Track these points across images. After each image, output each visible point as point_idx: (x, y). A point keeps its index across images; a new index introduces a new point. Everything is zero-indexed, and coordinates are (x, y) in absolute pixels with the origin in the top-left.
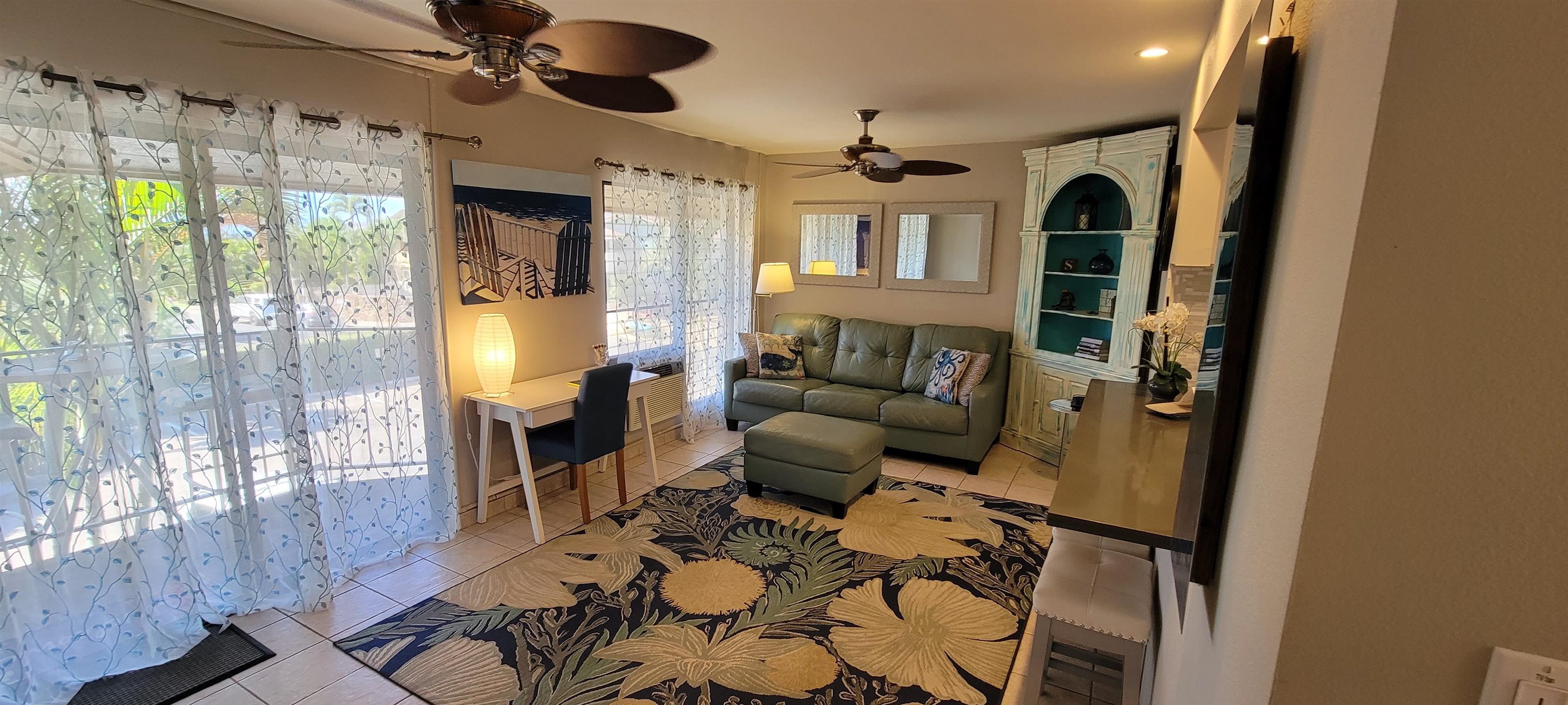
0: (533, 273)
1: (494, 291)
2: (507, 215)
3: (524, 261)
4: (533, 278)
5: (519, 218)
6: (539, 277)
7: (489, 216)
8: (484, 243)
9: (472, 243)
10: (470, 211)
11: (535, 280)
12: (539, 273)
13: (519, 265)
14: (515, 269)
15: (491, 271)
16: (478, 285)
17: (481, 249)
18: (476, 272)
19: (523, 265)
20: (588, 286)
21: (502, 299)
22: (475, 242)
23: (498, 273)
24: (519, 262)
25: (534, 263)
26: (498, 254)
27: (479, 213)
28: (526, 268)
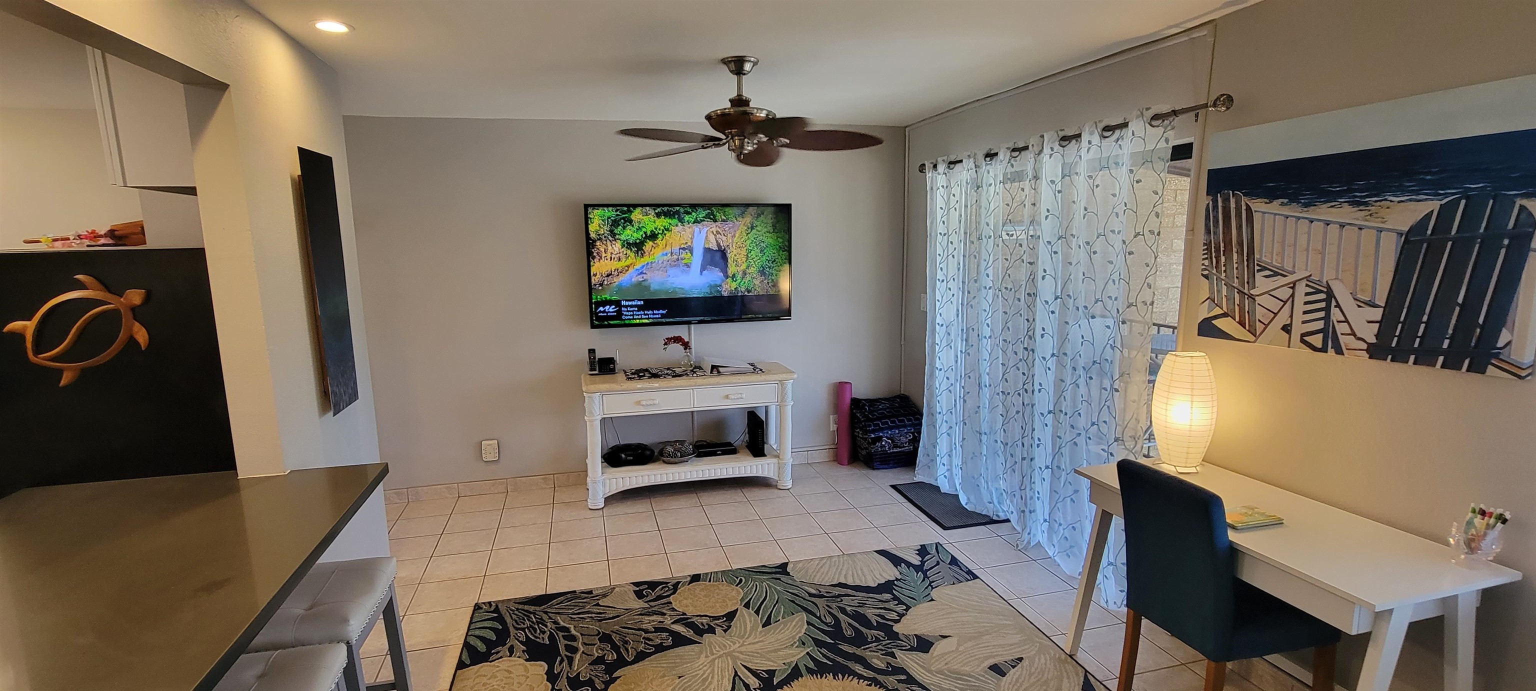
0: (1323, 305)
1: (1242, 323)
2: (1282, 204)
3: (1305, 282)
4: (1322, 314)
5: (1306, 205)
6: (1336, 314)
7: (1248, 209)
8: (1235, 250)
9: (1218, 250)
10: (1220, 204)
11: (1327, 318)
12: (1338, 306)
13: (1293, 288)
14: (1285, 293)
15: (1240, 292)
16: (1217, 311)
17: (1229, 258)
18: (1218, 291)
19: (1301, 289)
20: (1497, 356)
21: (1252, 338)
22: (1222, 249)
23: (1252, 297)
24: (1294, 283)
25: (1328, 287)
26: (1257, 268)
27: (1233, 205)
28: (1307, 294)
